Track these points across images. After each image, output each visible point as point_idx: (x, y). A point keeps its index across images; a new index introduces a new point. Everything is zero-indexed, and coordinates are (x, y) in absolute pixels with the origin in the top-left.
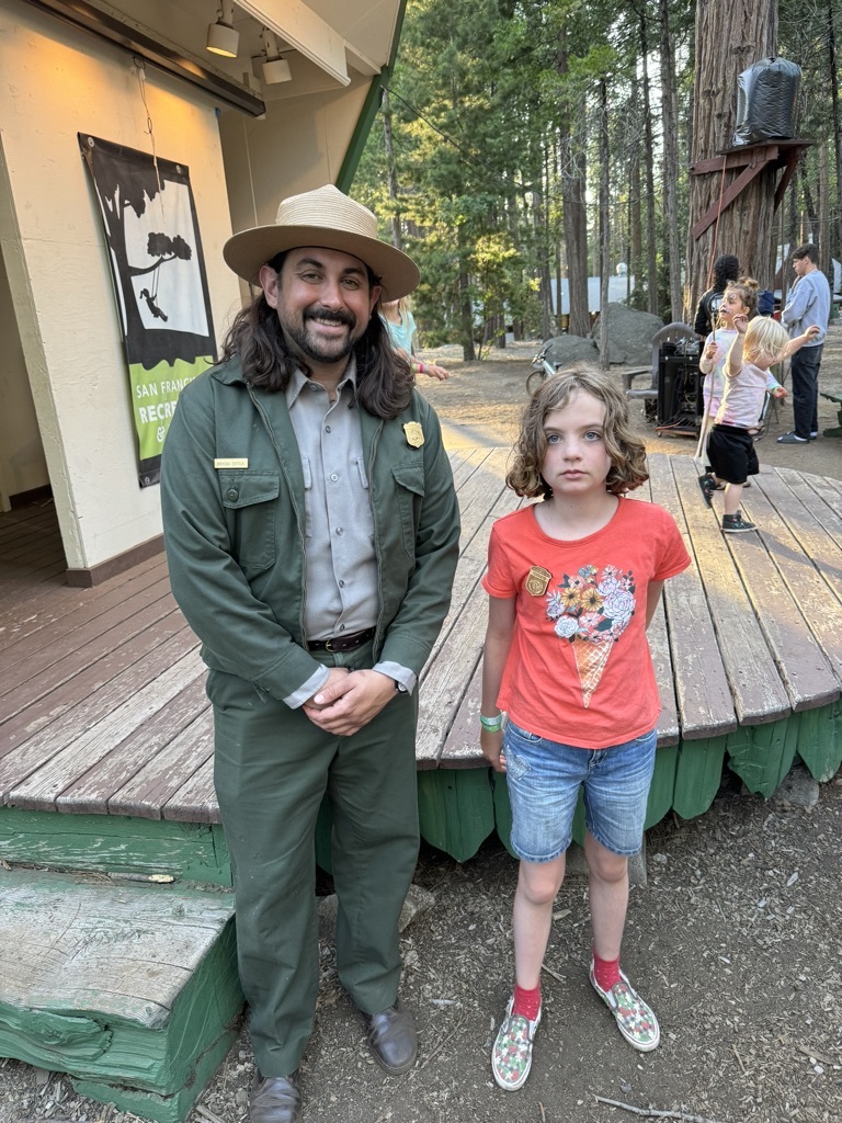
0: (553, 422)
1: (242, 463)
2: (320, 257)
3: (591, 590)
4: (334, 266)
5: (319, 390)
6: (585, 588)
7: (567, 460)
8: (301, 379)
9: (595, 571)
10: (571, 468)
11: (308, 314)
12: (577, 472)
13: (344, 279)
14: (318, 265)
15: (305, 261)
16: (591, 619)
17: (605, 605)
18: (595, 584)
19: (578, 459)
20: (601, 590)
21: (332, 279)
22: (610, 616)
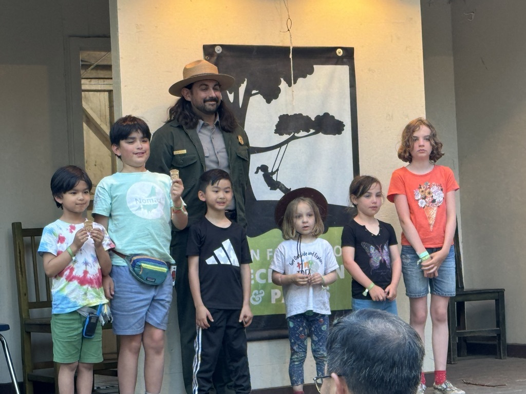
0: (415, 134)
1: (184, 151)
2: (206, 83)
3: (428, 190)
4: (211, 85)
5: (208, 125)
6: (426, 189)
7: (420, 146)
8: (201, 122)
9: (429, 184)
10: (421, 148)
11: (205, 101)
12: (423, 150)
13: (215, 89)
14: (207, 85)
15: (202, 85)
16: (429, 199)
17: (433, 195)
18: (430, 188)
19: (424, 146)
20: (432, 190)
21: (211, 89)
22: (435, 198)
